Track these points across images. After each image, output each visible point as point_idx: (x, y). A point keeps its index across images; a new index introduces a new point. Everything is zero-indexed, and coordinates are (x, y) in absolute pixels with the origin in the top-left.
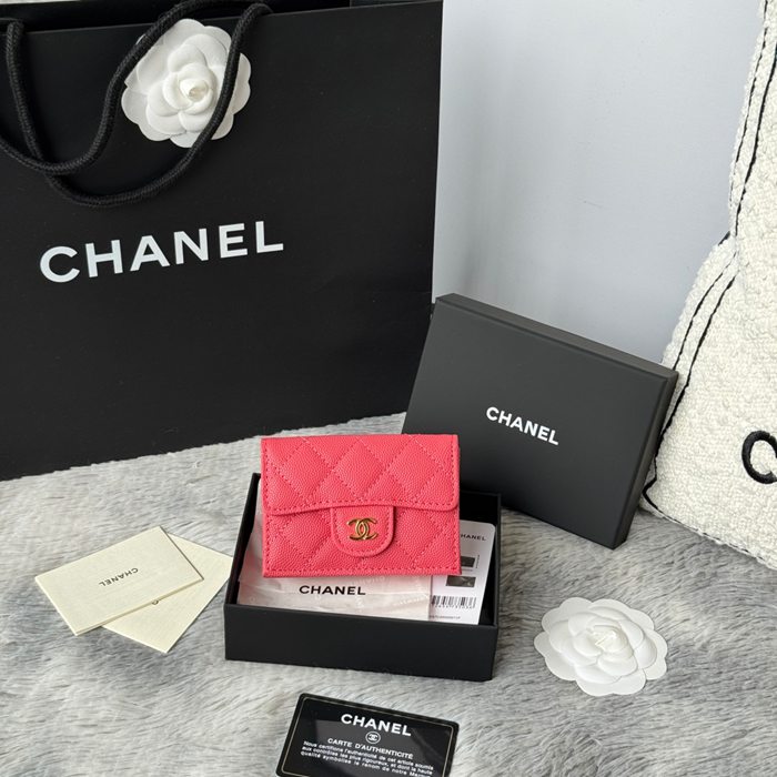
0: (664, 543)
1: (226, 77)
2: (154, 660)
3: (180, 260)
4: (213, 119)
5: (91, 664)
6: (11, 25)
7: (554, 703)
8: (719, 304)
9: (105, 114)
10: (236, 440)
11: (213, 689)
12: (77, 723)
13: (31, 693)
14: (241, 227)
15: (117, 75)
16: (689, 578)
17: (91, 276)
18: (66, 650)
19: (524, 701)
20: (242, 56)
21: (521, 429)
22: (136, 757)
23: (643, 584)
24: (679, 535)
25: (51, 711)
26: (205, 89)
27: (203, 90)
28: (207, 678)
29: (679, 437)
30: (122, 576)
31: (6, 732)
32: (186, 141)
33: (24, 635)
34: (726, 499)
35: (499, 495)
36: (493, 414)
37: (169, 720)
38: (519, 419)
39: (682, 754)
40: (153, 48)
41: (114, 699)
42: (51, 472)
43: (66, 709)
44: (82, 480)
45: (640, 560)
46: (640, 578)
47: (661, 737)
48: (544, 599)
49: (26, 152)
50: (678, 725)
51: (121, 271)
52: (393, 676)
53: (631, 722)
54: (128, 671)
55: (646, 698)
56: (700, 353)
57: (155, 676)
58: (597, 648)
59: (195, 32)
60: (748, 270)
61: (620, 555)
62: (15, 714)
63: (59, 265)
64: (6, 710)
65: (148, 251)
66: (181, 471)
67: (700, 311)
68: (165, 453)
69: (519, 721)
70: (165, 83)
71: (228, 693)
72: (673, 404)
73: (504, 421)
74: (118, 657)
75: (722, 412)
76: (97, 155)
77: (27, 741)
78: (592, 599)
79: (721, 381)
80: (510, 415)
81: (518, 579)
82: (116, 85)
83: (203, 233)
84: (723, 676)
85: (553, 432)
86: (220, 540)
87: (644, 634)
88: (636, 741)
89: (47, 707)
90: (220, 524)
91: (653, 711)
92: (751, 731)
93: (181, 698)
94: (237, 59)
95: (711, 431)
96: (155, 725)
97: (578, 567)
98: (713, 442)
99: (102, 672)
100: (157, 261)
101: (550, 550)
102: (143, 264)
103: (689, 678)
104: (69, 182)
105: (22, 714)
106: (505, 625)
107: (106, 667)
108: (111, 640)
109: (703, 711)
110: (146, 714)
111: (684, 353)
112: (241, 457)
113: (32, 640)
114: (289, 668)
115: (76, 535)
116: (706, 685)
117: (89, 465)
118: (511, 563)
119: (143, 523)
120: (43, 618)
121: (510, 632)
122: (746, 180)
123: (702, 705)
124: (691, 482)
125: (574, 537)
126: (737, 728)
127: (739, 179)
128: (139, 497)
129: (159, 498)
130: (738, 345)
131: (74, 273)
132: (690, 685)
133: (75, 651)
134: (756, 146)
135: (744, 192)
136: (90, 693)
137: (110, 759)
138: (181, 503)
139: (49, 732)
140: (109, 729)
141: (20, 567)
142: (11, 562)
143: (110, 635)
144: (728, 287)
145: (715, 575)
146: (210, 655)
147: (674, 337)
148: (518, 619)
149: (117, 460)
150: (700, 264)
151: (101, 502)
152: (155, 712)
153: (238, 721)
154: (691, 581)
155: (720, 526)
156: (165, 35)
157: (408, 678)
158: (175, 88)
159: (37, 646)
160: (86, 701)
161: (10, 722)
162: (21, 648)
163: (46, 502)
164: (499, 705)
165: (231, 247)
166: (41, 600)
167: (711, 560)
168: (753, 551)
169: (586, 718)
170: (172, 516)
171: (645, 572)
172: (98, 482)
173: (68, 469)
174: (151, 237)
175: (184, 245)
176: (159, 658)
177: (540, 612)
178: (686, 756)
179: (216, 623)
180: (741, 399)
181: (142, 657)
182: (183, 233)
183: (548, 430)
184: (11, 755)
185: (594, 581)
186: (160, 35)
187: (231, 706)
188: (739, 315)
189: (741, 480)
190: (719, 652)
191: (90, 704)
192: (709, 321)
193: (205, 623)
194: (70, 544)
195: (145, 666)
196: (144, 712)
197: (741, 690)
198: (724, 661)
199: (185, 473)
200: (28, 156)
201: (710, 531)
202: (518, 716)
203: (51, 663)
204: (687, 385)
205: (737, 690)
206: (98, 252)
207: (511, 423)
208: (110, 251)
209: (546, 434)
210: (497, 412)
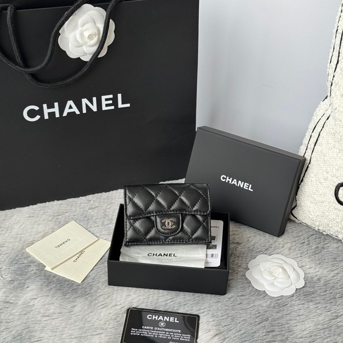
0: (300, 234)
1: (104, 29)
3: (84, 111)
4: (98, 48)
5: (47, 289)
6: (10, 7)
7: (252, 305)
8: (323, 127)
9: (51, 46)
10: (110, 191)
11: (101, 299)
12: (41, 315)
13: (20, 302)
15: (56, 29)
16: (312, 249)
17: (45, 118)
18: (36, 283)
19: (239, 304)
20: (111, 20)
21: (236, 185)
22: (67, 329)
23: (291, 251)
24: (307, 230)
25: (30, 309)
26: (95, 35)
28: (98, 295)
29: (306, 187)
31: (9, 319)
32: (87, 58)
33: (17, 277)
34: (327, 214)
35: (229, 213)
36: (223, 178)
37: (82, 312)
38: (235, 180)
39: (310, 327)
40: (71, 17)
41: (57, 304)
42: (29, 206)
43: (36, 309)
44: (42, 209)
45: (289, 241)
46: (290, 249)
47: (300, 319)
49: (16, 63)
50: (307, 314)
51: (59, 116)
53: (287, 313)
54: (63, 292)
55: (293, 303)
56: (315, 149)
57: (75, 294)
59: (91, 10)
60: (336, 111)
61: (280, 240)
62: (13, 311)
63: (32, 114)
64: (9, 309)
65: (71, 107)
66: (86, 205)
67: (315, 131)
68: (79, 197)
70: (77, 33)
71: (108, 301)
72: (304, 172)
73: (229, 181)
74: (59, 286)
75: (325, 175)
76: (47, 64)
77: (18, 323)
79: (325, 161)
80: (231, 179)
81: (236, 250)
82: (55, 33)
83: (94, 99)
84: (327, 292)
85: (251, 185)
86: (103, 235)
87: (294, 269)
88: (289, 322)
89: (27, 308)
91: (296, 308)
92: (340, 316)
93: (87, 303)
94: (109, 22)
95: (321, 183)
96: (75, 315)
97: (262, 245)
98: (321, 188)
99: (51, 292)
100: (74, 112)
101: (250, 237)
102: (68, 113)
103: (312, 293)
104: (34, 76)
105: (16, 311)
107: (53, 290)
108: (56, 278)
109: (319, 307)
111: (308, 149)
112: (112, 198)
113: (21, 279)
114: (134, 289)
115: (40, 233)
116: (320, 296)
117: (45, 202)
120: (26, 269)
122: (335, 71)
123: (318, 305)
124: (311, 206)
125: (260, 232)
126: (334, 315)
127: (331, 71)
129: (76, 217)
130: (332, 145)
131: (38, 117)
132: (313, 296)
133: (39, 283)
134: (339, 56)
135: (334, 77)
136: (46, 302)
137: (55, 330)
138: (86, 219)
139: (28, 319)
140: (55, 317)
141: (15, 247)
142: (11, 245)
143: (55, 276)
144: (327, 119)
145: (323, 248)
146: (100, 285)
147: (303, 142)
149: (58, 200)
150: (314, 110)
152: (76, 309)
153: (113, 314)
154: (313, 251)
155: (325, 226)
156: (78, 10)
158: (82, 35)
159: (23, 281)
160: (45, 305)
161: (11, 315)
162: (16, 283)
163: (26, 219)
164: (228, 306)
165: (107, 105)
167: (321, 241)
168: (340, 237)
171: (292, 246)
173: (36, 204)
174: (71, 101)
175: (86, 104)
176: (76, 286)
178: (311, 328)
179: (102, 271)
180: (334, 169)
181: (69, 286)
182: (86, 99)
183: (248, 184)
184: (11, 329)
186: (75, 11)
187: (109, 307)
188: (332, 131)
189: (334, 205)
190: (326, 282)
191: (47, 306)
192: (319, 135)
193: (97, 271)
194: (37, 237)
195: (71, 290)
196: (70, 309)
197: (336, 298)
198: (328, 285)
199: (88, 205)
200: (17, 65)
201: (321, 228)
202: (236, 311)
203: (29, 289)
204: (310, 163)
205: (334, 298)
206: (48, 108)
207: (232, 182)
208: (54, 107)
209: (247, 186)
210: (225, 177)
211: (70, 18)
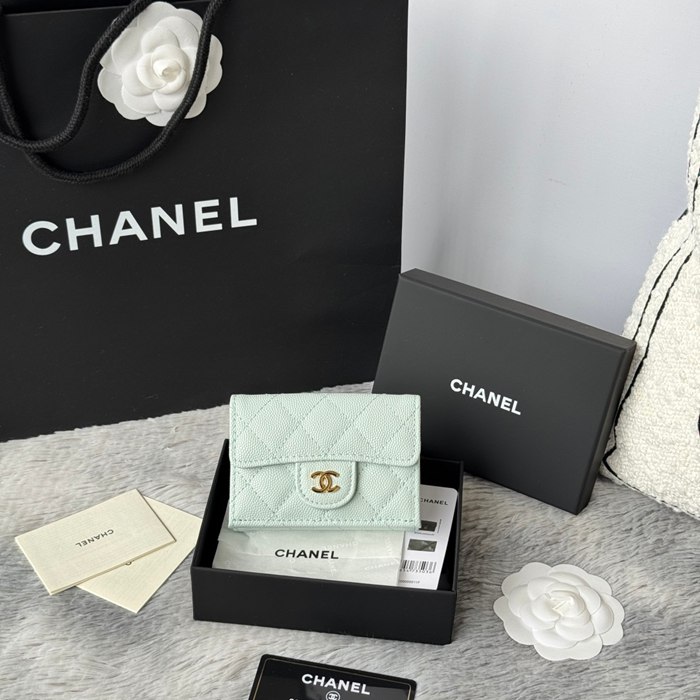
0: (623, 509)
1: (198, 58)
2: (124, 620)
3: (157, 234)
4: (185, 98)
5: (64, 623)
7: (512, 667)
8: (676, 278)
9: (81, 93)
10: (214, 406)
11: (180, 649)
12: (47, 681)
13: (5, 651)
14: (215, 203)
15: (92, 56)
16: (647, 545)
17: (72, 249)
18: (41, 609)
19: (482, 665)
20: (213, 38)
21: (484, 400)
23: (601, 550)
24: (638, 502)
25: (23, 669)
26: (178, 69)
27: (176, 70)
28: (175, 638)
29: (637, 407)
30: (98, 538)
32: (161, 120)
34: (683, 469)
35: (462, 462)
36: (457, 385)
37: (136, 679)
38: (482, 390)
40: (126, 30)
41: (83, 658)
42: (36, 436)
43: (37, 667)
44: (65, 444)
45: (599, 526)
46: (599, 544)
48: (504, 563)
49: (6, 131)
50: (632, 691)
51: (101, 245)
52: (355, 638)
53: (587, 688)
54: (100, 631)
55: (602, 664)
56: (657, 326)
57: (124, 635)
58: (555, 613)
59: (167, 15)
61: (579, 521)
63: (41, 238)
65: (127, 226)
66: (160, 435)
67: (658, 284)
68: (146, 418)
69: (475, 685)
70: (139, 65)
71: (194, 654)
72: (632, 374)
73: (468, 393)
75: (679, 384)
76: (73, 134)
78: (551, 564)
79: (679, 354)
80: (473, 387)
81: (479, 544)
82: (91, 66)
83: (179, 208)
84: (679, 642)
85: (516, 403)
86: (194, 502)
87: (602, 600)
90: (194, 487)
91: (608, 676)
93: (149, 658)
94: (208, 40)
95: (668, 401)
96: (122, 684)
97: (538, 533)
98: (671, 412)
99: (73, 632)
100: (135, 236)
101: (512, 515)
102: (121, 238)
103: (645, 645)
104: (47, 159)
106: (465, 589)
107: (78, 626)
108: (84, 600)
109: (658, 677)
110: (113, 674)
111: (643, 326)
112: (218, 423)
113: (10, 599)
114: (255, 629)
115: (57, 497)
116: (661, 651)
117: (72, 429)
118: (474, 528)
119: (121, 486)
120: (21, 578)
121: (470, 596)
123: (657, 671)
124: (649, 451)
125: (536, 502)
126: (691, 695)
128: (119, 460)
129: (137, 462)
130: (695, 318)
131: (55, 247)
132: (645, 650)
133: (48, 610)
136: (61, 652)
138: (157, 467)
140: (77, 688)
141: (1, 528)
143: (84, 595)
144: (686, 261)
145: (672, 542)
146: (179, 616)
147: (634, 310)
148: (478, 583)
149: (99, 424)
150: (660, 240)
151: (82, 465)
152: (123, 671)
153: (203, 682)
154: (650, 547)
155: (677, 494)
156: (141, 14)
157: (369, 640)
158: (149, 69)
159: (13, 604)
160: (57, 659)
163: (28, 465)
164: (458, 669)
165: (206, 222)
166: (20, 560)
167: (669, 527)
169: (542, 683)
170: (149, 479)
171: (604, 538)
172: (80, 446)
173: (52, 433)
174: (129, 213)
175: (161, 220)
176: (129, 618)
177: (501, 577)
179: (185, 585)
180: (697, 371)
181: (112, 617)
182: (160, 208)
183: (510, 400)
185: (554, 546)
186: (133, 17)
187: (196, 666)
189: (697, 450)
190: (675, 618)
191: (61, 663)
192: (667, 295)
193: (176, 584)
194: (50, 505)
195: (115, 626)
196: (112, 671)
197: (696, 656)
198: (680, 627)
199: (164, 438)
200: (7, 134)
201: (668, 499)
202: (475, 681)
203: (25, 622)
204: (646, 356)
205: (692, 656)
206: (78, 226)
207: (475, 393)
208: (90, 225)
209: (509, 405)
210: (461, 383)
211: (123, 33)
